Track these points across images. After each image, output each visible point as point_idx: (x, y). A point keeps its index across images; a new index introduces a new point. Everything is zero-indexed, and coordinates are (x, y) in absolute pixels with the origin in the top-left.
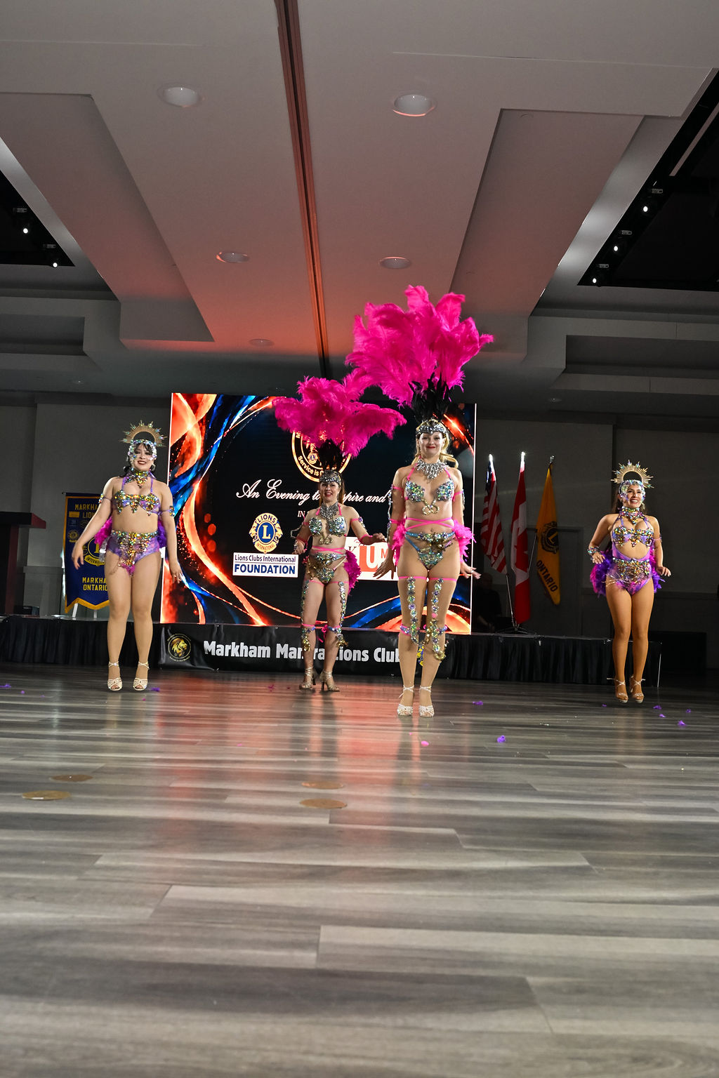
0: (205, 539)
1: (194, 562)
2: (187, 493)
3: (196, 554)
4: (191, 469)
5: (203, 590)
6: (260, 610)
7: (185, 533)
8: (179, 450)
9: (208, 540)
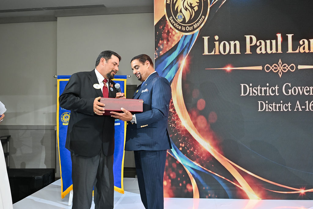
0: (194, 113)
1: (184, 137)
2: (174, 68)
3: (186, 131)
4: (176, 46)
5: (195, 165)
6: (254, 184)
7: (174, 110)
8: (163, 28)
9: (198, 116)
